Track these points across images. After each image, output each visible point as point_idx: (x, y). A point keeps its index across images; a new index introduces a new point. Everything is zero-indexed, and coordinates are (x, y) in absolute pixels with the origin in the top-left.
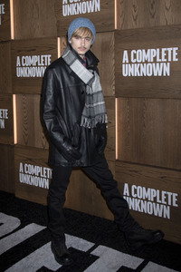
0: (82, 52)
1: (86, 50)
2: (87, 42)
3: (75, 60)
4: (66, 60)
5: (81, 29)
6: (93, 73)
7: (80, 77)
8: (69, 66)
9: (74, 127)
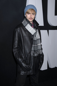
1: (33, 19)
2: (33, 15)
3: (27, 24)
4: (23, 24)
5: (30, 9)
6: (36, 30)
7: (30, 32)
8: (25, 27)
9: (27, 55)
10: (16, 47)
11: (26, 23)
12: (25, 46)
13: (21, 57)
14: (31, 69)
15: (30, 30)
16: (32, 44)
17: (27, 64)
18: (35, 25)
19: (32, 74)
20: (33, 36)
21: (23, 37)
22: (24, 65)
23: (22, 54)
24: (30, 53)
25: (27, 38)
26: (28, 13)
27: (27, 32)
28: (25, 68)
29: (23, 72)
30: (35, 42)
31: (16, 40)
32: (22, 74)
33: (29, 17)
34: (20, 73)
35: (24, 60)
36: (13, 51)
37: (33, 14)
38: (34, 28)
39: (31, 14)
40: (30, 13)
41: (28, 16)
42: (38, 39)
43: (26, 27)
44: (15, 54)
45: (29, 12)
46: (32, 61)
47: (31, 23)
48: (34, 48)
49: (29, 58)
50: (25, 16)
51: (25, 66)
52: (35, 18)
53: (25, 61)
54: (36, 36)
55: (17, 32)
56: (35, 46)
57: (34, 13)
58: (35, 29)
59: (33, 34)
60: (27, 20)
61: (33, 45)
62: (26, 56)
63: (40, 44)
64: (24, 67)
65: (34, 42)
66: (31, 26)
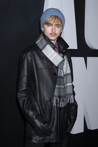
0: (53, 38)
1: (57, 36)
2: (57, 28)
3: (46, 44)
4: (39, 45)
5: (52, 17)
6: (63, 57)
7: (51, 60)
8: (41, 50)
9: (46, 105)
10: (24, 88)
11: (45, 42)
12: (42, 88)
13: (34, 109)
14: (51, 132)
15: (51, 56)
16: (55, 83)
17: (44, 123)
18: (62, 48)
19: (54, 141)
20: (57, 68)
21: (37, 70)
22: (38, 123)
23: (36, 104)
24: (51, 100)
25: (45, 73)
26: (48, 24)
27: (45, 61)
28: (40, 130)
29: (37, 138)
30: (61, 79)
31: (24, 76)
32: (35, 142)
33: (50, 32)
34: (31, 139)
35: (39, 114)
36: (18, 97)
37: (57, 25)
38: (60, 52)
39: (54, 26)
40: (51, 24)
41: (48, 30)
42: (67, 75)
43: (43, 51)
44: (21, 102)
45: (50, 22)
46: (54, 116)
47: (54, 42)
48: (59, 92)
49: (48, 111)
50: (43, 30)
51: (41, 126)
52: (61, 33)
53: (40, 117)
54: (62, 68)
55: (26, 61)
56: (60, 88)
57: (59, 23)
58: (62, 55)
59: (56, 64)
60: (45, 37)
61: (57, 86)
62: (42, 107)
63: (71, 84)
64: (38, 127)
65: (58, 80)
66: (54, 49)
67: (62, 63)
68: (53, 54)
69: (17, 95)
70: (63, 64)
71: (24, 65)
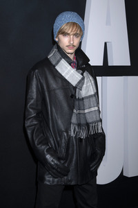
3: (61, 59)
4: (51, 60)
5: (69, 24)
6: (82, 74)
7: (66, 78)
8: (54, 66)
12: (55, 114)
15: (67, 74)
16: (71, 108)
18: (81, 62)
21: (49, 92)
24: (67, 130)
25: (60, 95)
28: (54, 168)
30: (81, 102)
33: (67, 44)
34: (43, 179)
36: (26, 125)
39: (72, 36)
43: (56, 67)
44: (29, 132)
45: (66, 31)
50: (57, 40)
53: (54, 152)
54: (81, 88)
55: (35, 79)
56: (80, 114)
57: (78, 32)
58: (81, 71)
59: (74, 83)
60: (59, 49)
61: (75, 111)
62: (56, 139)
65: (77, 103)
66: (70, 64)
67: (81, 82)
68: (69, 71)
69: (24, 123)
70: (83, 84)
71: (32, 85)
